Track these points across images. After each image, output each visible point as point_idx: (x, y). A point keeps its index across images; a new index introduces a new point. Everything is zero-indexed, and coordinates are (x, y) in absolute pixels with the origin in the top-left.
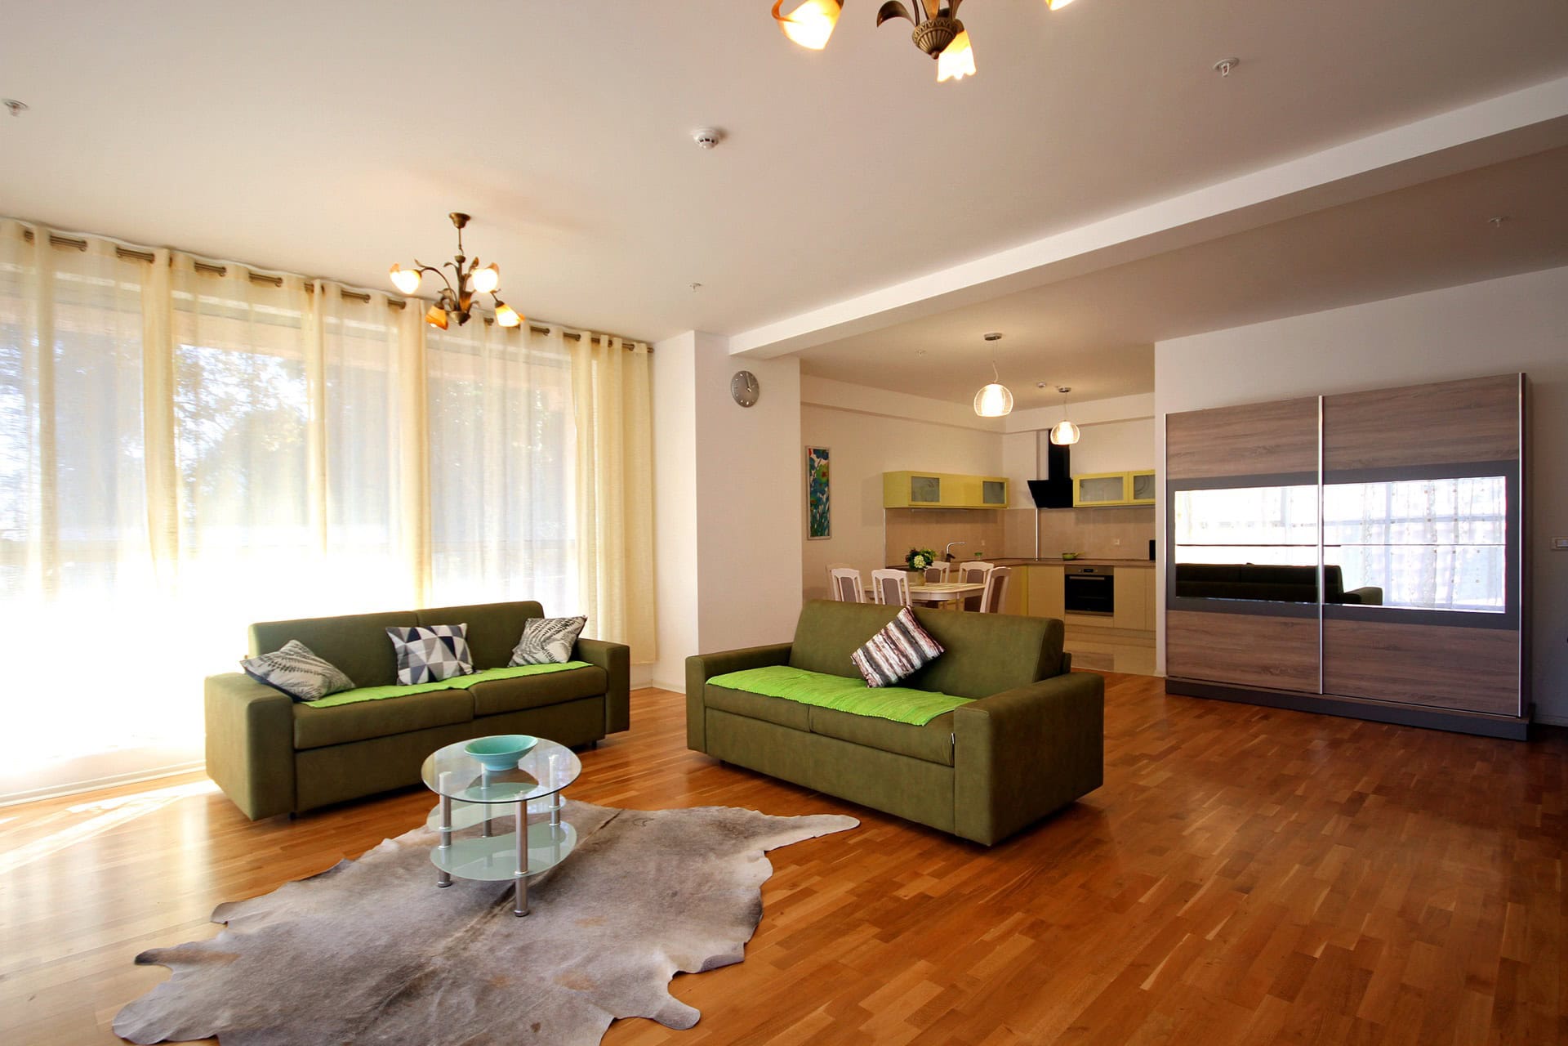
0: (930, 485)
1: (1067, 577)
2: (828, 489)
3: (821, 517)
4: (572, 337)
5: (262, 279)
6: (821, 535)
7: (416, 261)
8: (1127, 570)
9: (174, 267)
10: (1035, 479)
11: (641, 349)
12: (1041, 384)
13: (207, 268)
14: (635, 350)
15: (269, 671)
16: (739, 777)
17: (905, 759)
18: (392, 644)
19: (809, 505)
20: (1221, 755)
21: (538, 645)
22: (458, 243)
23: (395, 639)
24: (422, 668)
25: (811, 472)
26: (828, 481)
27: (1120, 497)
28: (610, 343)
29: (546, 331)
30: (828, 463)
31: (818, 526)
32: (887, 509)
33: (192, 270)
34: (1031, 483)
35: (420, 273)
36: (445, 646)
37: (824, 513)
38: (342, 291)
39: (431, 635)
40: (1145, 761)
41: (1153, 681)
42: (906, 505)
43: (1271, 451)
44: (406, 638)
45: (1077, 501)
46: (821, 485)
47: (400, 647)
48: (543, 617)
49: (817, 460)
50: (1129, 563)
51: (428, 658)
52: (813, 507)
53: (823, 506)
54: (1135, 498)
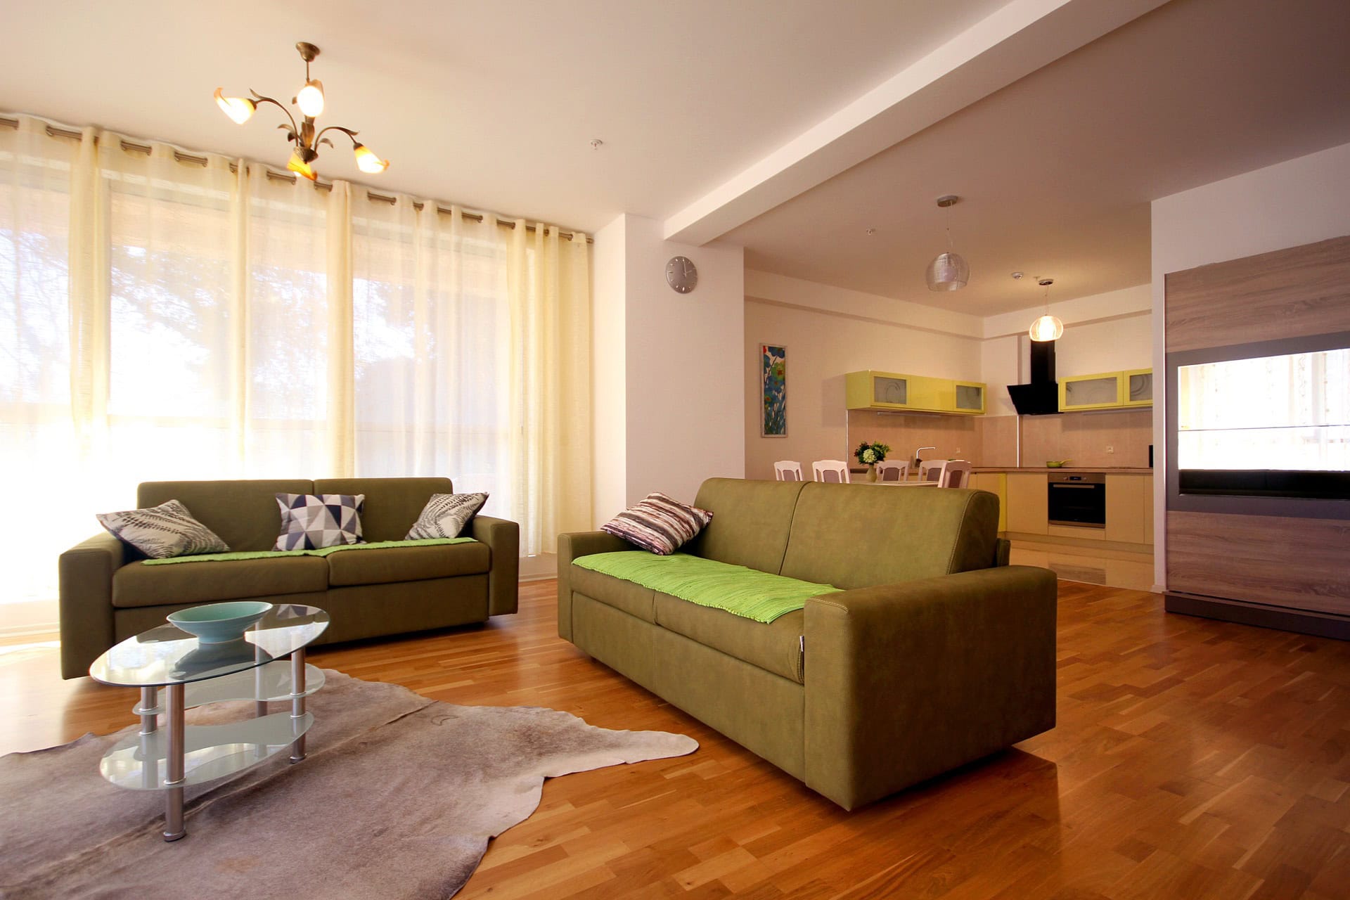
0: (898, 385)
1: (1050, 485)
2: (785, 387)
3: (777, 415)
4: (506, 225)
5: (187, 158)
6: (777, 433)
7: (252, 91)
8: (1122, 477)
9: (99, 145)
10: (1016, 383)
11: (580, 239)
12: (1017, 274)
13: (133, 147)
14: (574, 240)
15: (123, 526)
16: (599, 673)
17: (749, 667)
18: (280, 510)
19: (763, 402)
20: (1244, 696)
21: (432, 520)
22: (306, 77)
23: (282, 505)
24: (299, 535)
25: (765, 369)
26: (784, 379)
27: (1114, 399)
28: (546, 232)
29: (480, 219)
30: (785, 362)
31: (774, 424)
32: (849, 410)
33: (118, 147)
34: (1013, 390)
35: (254, 104)
36: (330, 514)
37: (779, 411)
38: (268, 172)
39: (319, 503)
40: (1130, 696)
41: (1150, 598)
42: (867, 405)
43: (1312, 306)
44: (291, 505)
45: (1062, 405)
46: (776, 382)
47: (285, 513)
48: (452, 493)
49: (772, 358)
50: (1124, 471)
51: (308, 526)
52: (767, 405)
53: (778, 404)
54: (1131, 400)
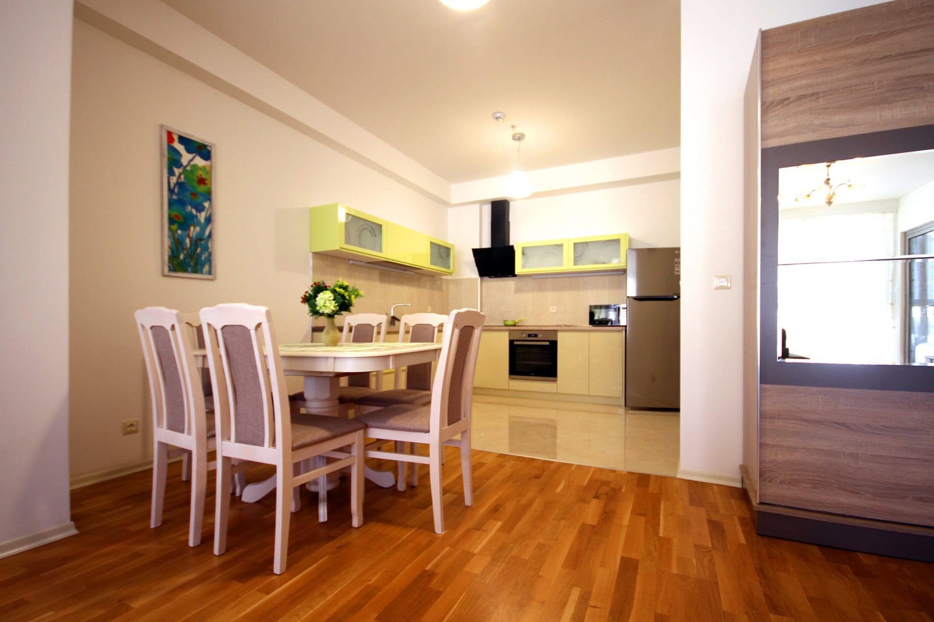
0: (374, 230)
1: (511, 342)
2: (210, 204)
3: (194, 243)
6: (195, 272)
8: (569, 335)
10: (478, 247)
12: (498, 115)
19: (166, 220)
26: (209, 192)
27: (560, 263)
30: (211, 165)
31: (188, 257)
32: (314, 253)
34: (475, 251)
37: (199, 239)
45: (519, 269)
46: (194, 195)
49: (186, 158)
50: (570, 329)
52: (175, 227)
53: (198, 229)
54: (575, 264)
